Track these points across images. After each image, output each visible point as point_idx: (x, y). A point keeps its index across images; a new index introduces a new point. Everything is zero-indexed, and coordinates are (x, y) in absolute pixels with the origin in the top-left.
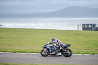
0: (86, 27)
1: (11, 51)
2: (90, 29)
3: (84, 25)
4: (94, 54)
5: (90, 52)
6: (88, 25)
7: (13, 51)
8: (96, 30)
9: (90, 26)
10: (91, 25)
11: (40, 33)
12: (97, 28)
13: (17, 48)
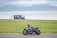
2: (18, 18)
3: (15, 16)
4: (20, 33)
5: (18, 32)
6: (17, 16)
8: (22, 19)
10: (19, 16)
12: (22, 18)
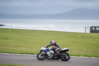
0: (94, 29)
1: (18, 52)
7: (20, 52)
9: (98, 29)
10: (98, 27)
11: (47, 35)
13: (23, 49)
